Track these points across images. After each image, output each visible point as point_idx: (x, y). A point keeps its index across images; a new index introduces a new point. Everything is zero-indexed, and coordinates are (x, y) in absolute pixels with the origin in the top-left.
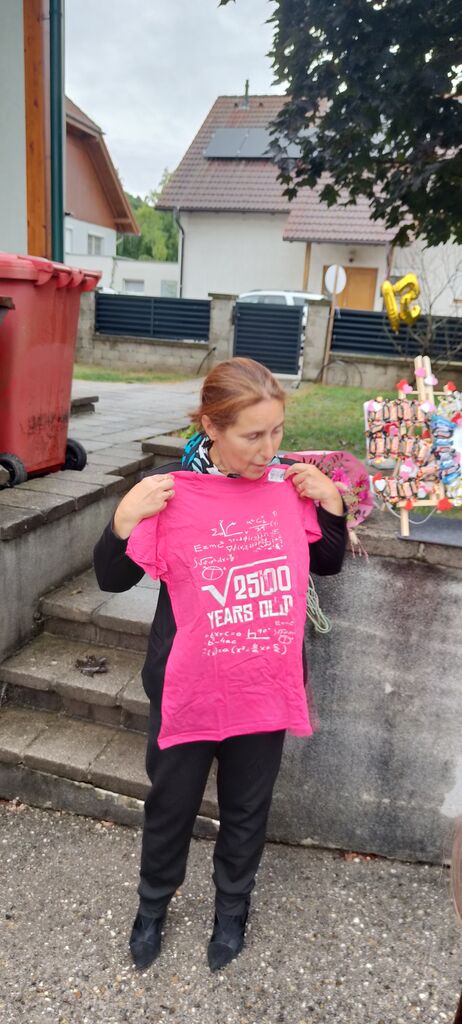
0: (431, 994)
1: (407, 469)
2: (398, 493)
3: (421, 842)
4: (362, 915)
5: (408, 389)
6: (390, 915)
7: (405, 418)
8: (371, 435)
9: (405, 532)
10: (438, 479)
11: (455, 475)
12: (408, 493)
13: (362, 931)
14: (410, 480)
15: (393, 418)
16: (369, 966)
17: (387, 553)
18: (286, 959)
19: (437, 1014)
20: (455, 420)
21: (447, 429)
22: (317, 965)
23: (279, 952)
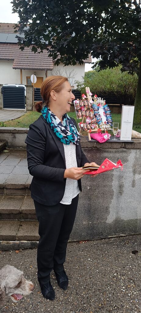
0: (117, 273)
1: (88, 120)
2: (87, 128)
3: (101, 233)
4: (90, 258)
5: (85, 97)
6: (98, 255)
7: (86, 105)
8: (77, 111)
9: (90, 139)
10: (97, 123)
11: (101, 122)
12: (90, 128)
13: (92, 262)
14: (89, 124)
15: (83, 105)
16: (97, 271)
17: (85, 146)
18: (73, 276)
19: (121, 278)
20: (98, 106)
21: (97, 108)
22: (82, 275)
23: (70, 274)
